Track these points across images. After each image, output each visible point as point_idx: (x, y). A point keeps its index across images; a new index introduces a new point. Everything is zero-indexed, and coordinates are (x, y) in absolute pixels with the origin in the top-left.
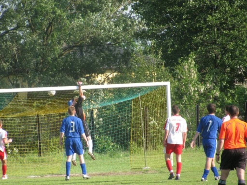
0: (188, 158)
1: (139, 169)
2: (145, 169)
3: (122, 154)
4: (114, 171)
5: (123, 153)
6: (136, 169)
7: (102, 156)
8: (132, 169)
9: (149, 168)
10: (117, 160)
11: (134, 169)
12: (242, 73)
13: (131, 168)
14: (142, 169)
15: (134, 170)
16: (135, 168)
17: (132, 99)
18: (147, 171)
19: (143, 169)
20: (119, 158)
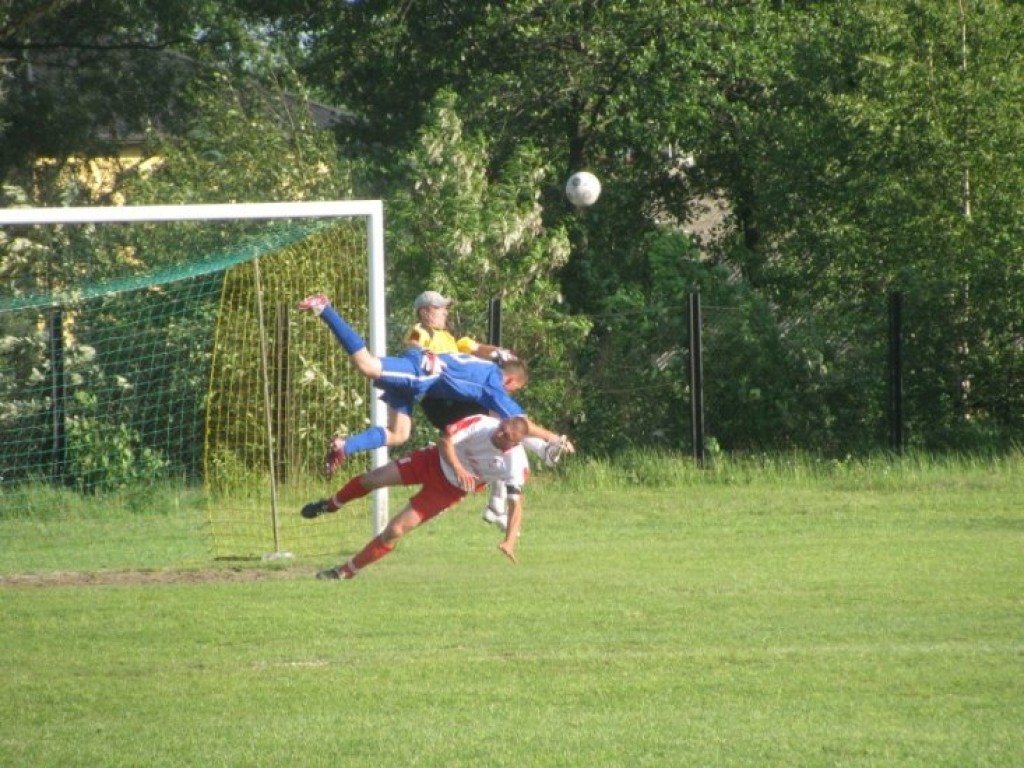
0: (452, 520)
1: (246, 559)
2: (271, 559)
3: (178, 497)
4: (140, 567)
5: (184, 494)
6: (235, 559)
7: (95, 507)
8: (217, 559)
9: (288, 555)
10: (159, 521)
11: (228, 559)
12: (683, 175)
13: (214, 555)
14: (259, 559)
15: (225, 563)
16: (228, 553)
17: (223, 267)
18: (278, 568)
19: (264, 561)
20: (164, 513)
